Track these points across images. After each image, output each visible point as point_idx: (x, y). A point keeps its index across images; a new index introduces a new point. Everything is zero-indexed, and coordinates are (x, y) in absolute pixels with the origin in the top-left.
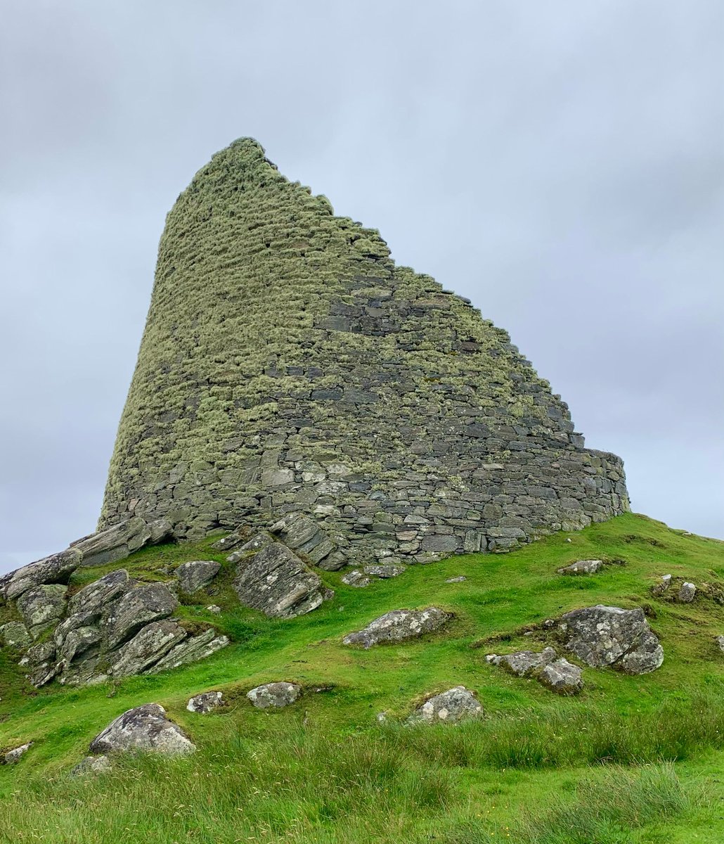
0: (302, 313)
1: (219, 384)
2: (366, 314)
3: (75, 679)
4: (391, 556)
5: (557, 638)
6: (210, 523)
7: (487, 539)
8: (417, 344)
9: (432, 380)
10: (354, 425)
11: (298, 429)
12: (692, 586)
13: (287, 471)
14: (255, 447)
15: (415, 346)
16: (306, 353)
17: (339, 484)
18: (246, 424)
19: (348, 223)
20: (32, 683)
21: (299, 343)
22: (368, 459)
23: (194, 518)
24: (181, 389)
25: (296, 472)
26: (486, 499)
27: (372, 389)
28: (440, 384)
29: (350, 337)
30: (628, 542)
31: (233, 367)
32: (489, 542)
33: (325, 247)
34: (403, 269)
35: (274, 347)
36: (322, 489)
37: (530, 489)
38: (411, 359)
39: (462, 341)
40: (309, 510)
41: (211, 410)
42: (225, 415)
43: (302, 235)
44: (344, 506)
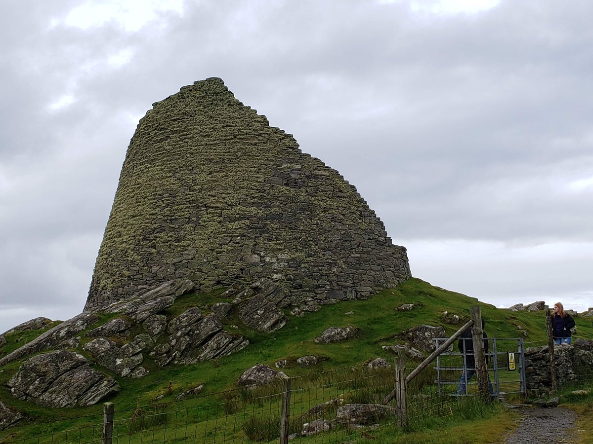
0: (258, 175)
1: (212, 208)
2: (290, 177)
3: (182, 362)
4: (312, 301)
5: (409, 339)
6: (215, 282)
7: (356, 292)
8: (316, 193)
9: (325, 211)
10: (290, 234)
11: (261, 234)
12: (457, 317)
13: (256, 256)
14: (239, 243)
15: (315, 194)
16: (262, 195)
17: (284, 263)
18: (232, 230)
19: (278, 131)
20: (160, 364)
21: (257, 190)
22: (298, 251)
23: (204, 279)
24: (186, 208)
25: (261, 257)
26: (355, 273)
27: (297, 216)
28: (329, 214)
29: (283, 188)
30: (419, 294)
31: (221, 200)
32: (357, 294)
33: (267, 142)
34: (306, 155)
35: (244, 191)
36: (275, 266)
37: (373, 267)
38: (314, 201)
39: (336, 192)
40: (270, 277)
41: (210, 222)
42: (219, 225)
43: (254, 135)
44: (287, 275)
